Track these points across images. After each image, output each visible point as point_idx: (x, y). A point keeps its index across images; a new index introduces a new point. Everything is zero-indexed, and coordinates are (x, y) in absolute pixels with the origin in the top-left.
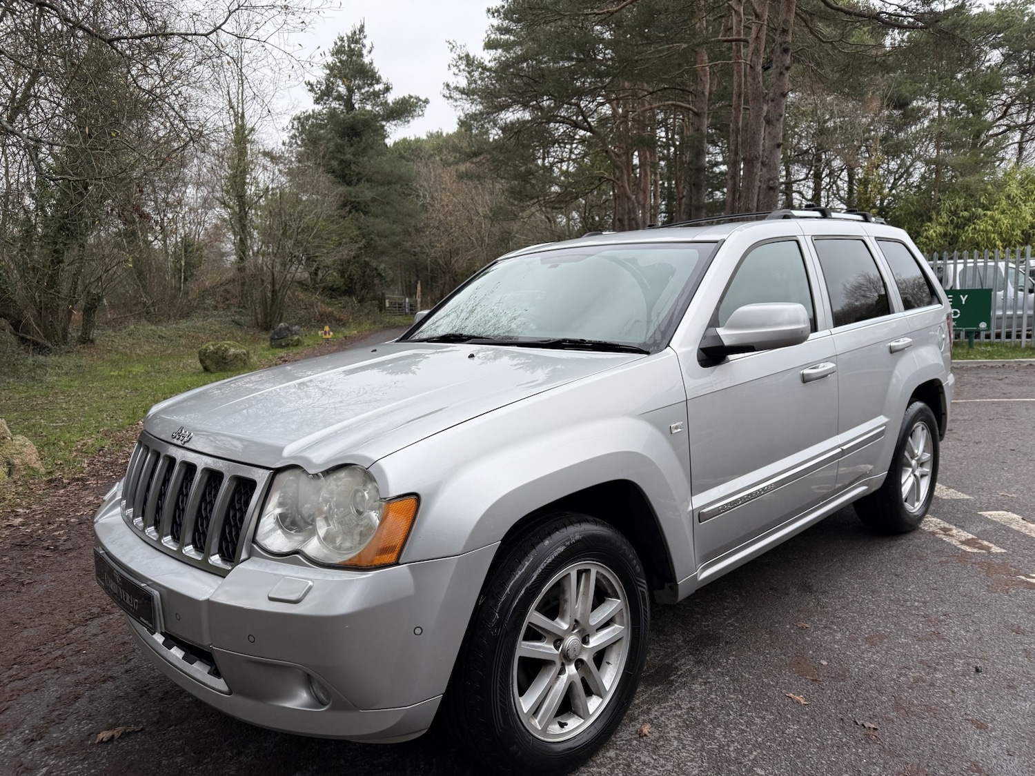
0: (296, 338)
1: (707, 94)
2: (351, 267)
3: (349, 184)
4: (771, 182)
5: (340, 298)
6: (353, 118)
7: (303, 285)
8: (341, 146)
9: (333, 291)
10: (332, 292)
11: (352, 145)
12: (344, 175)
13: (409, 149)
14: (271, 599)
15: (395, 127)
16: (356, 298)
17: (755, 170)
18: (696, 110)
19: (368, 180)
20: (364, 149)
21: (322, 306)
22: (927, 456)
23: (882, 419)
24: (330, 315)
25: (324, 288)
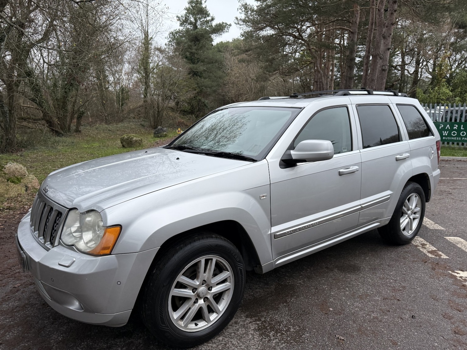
0: (165, 133)
1: (358, 23)
2: (193, 102)
3: (194, 63)
4: (383, 67)
5: (187, 115)
6: (196, 33)
7: (172, 109)
8: (191, 46)
9: (185, 112)
10: (184, 112)
11: (195, 45)
12: (192, 59)
13: (223, 47)
14: (60, 265)
15: (215, 37)
16: (195, 116)
17: (377, 61)
18: (352, 31)
19: (202, 62)
20: (201, 47)
21: (179, 118)
22: (418, 209)
23: (389, 192)
24: (183, 123)
25: (181, 110)
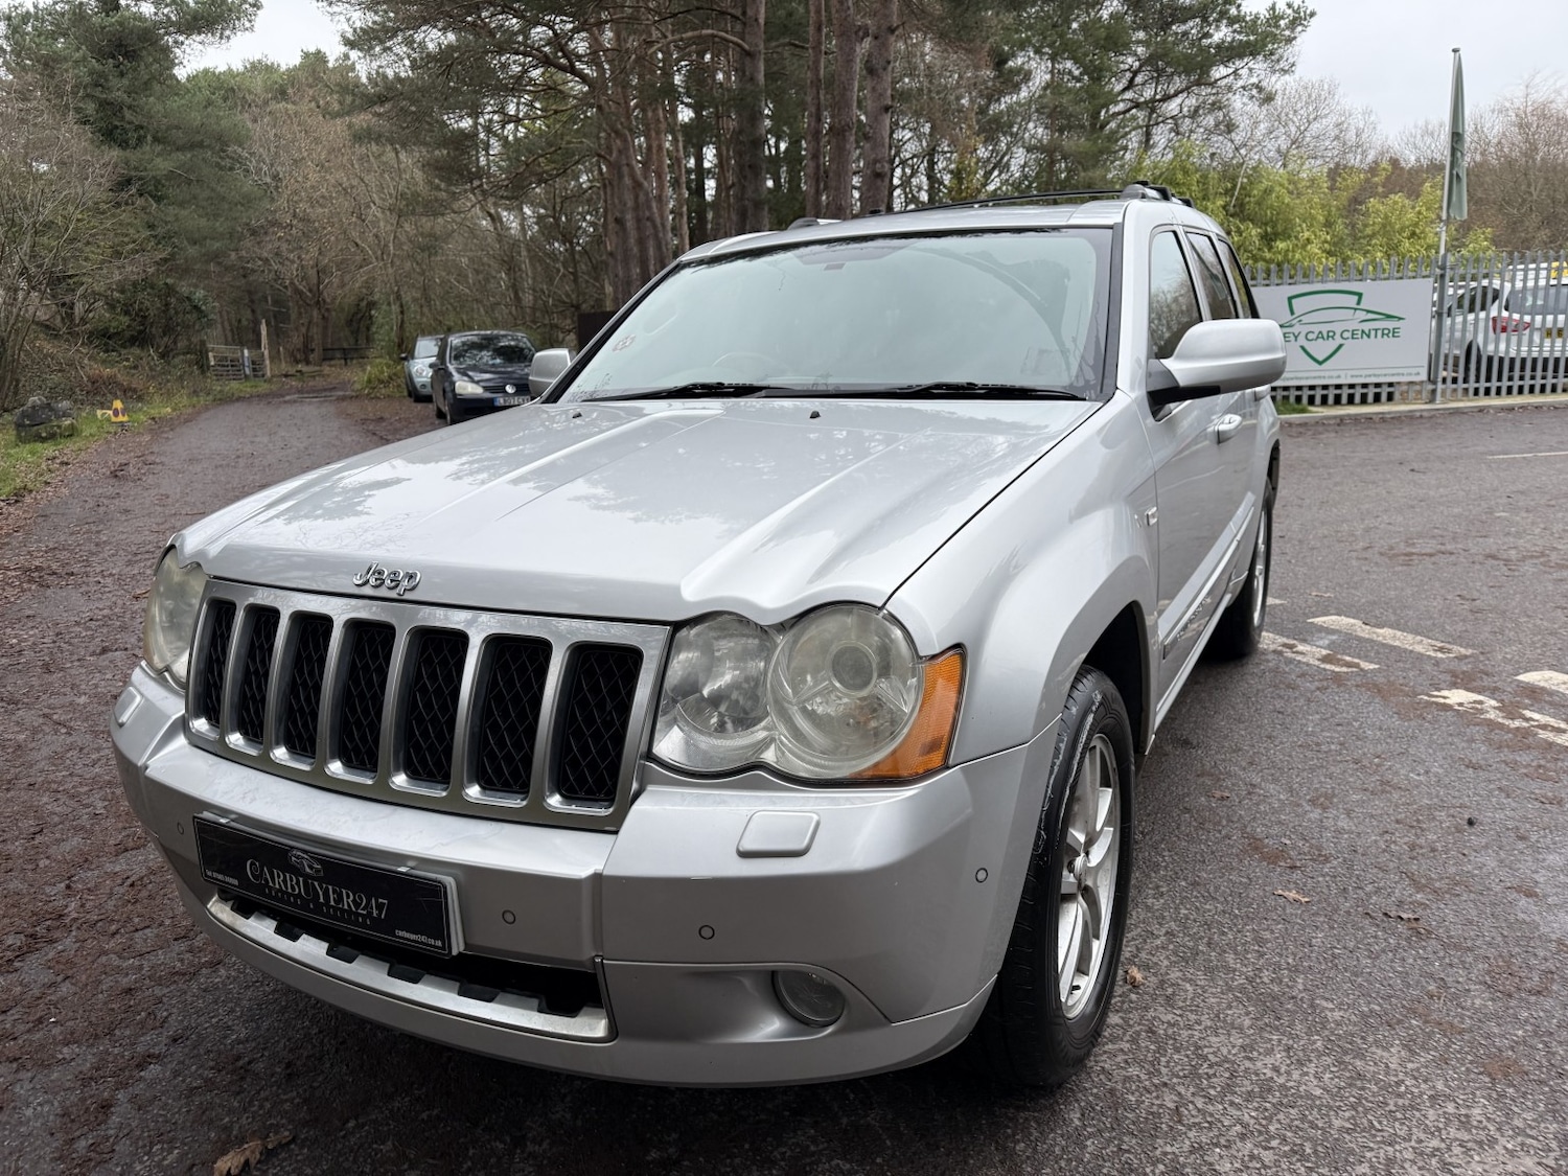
0: (67, 422)
1: (762, 21)
2: (140, 296)
3: (123, 144)
4: (878, 165)
5: (123, 352)
6: (121, 24)
7: (47, 327)
8: (101, 75)
9: (109, 338)
10: (105, 339)
11: (122, 75)
12: (112, 128)
13: (222, 89)
14: (745, 855)
15: (200, 47)
16: (156, 351)
17: (848, 146)
18: (746, 47)
19: (156, 139)
20: (145, 83)
21: (93, 365)
24: (111, 382)
25: (91, 333)
